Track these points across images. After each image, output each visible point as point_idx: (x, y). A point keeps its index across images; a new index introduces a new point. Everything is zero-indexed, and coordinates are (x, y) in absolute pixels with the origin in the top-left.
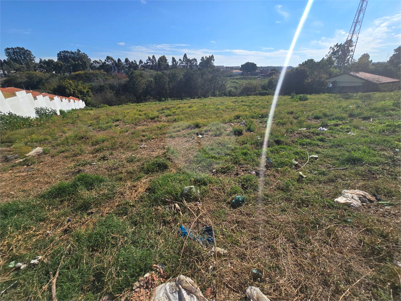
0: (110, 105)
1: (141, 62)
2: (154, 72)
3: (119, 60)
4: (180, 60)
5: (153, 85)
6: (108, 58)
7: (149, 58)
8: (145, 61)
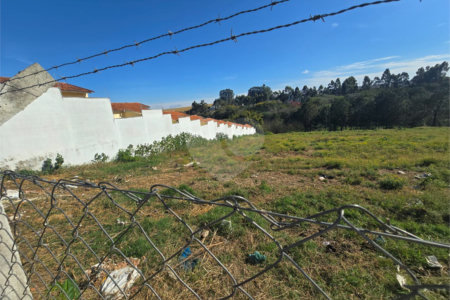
0: (276, 132)
1: (321, 87)
2: (333, 97)
3: (297, 89)
4: (377, 78)
5: (327, 113)
6: (287, 88)
7: (332, 82)
8: (326, 86)
